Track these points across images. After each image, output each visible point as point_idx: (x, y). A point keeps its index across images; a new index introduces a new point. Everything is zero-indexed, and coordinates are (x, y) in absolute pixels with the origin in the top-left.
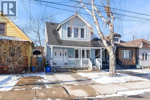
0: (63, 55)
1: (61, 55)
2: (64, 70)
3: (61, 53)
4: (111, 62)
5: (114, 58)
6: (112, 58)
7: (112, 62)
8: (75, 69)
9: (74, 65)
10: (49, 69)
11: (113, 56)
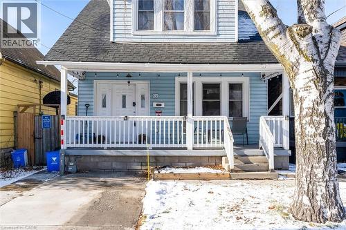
0: (134, 104)
1: (124, 106)
2: (114, 165)
3: (124, 97)
4: (302, 133)
5: (321, 108)
6: (308, 104)
7: (310, 130)
8: (161, 160)
9: (155, 146)
10: (54, 159)
11: (314, 94)
